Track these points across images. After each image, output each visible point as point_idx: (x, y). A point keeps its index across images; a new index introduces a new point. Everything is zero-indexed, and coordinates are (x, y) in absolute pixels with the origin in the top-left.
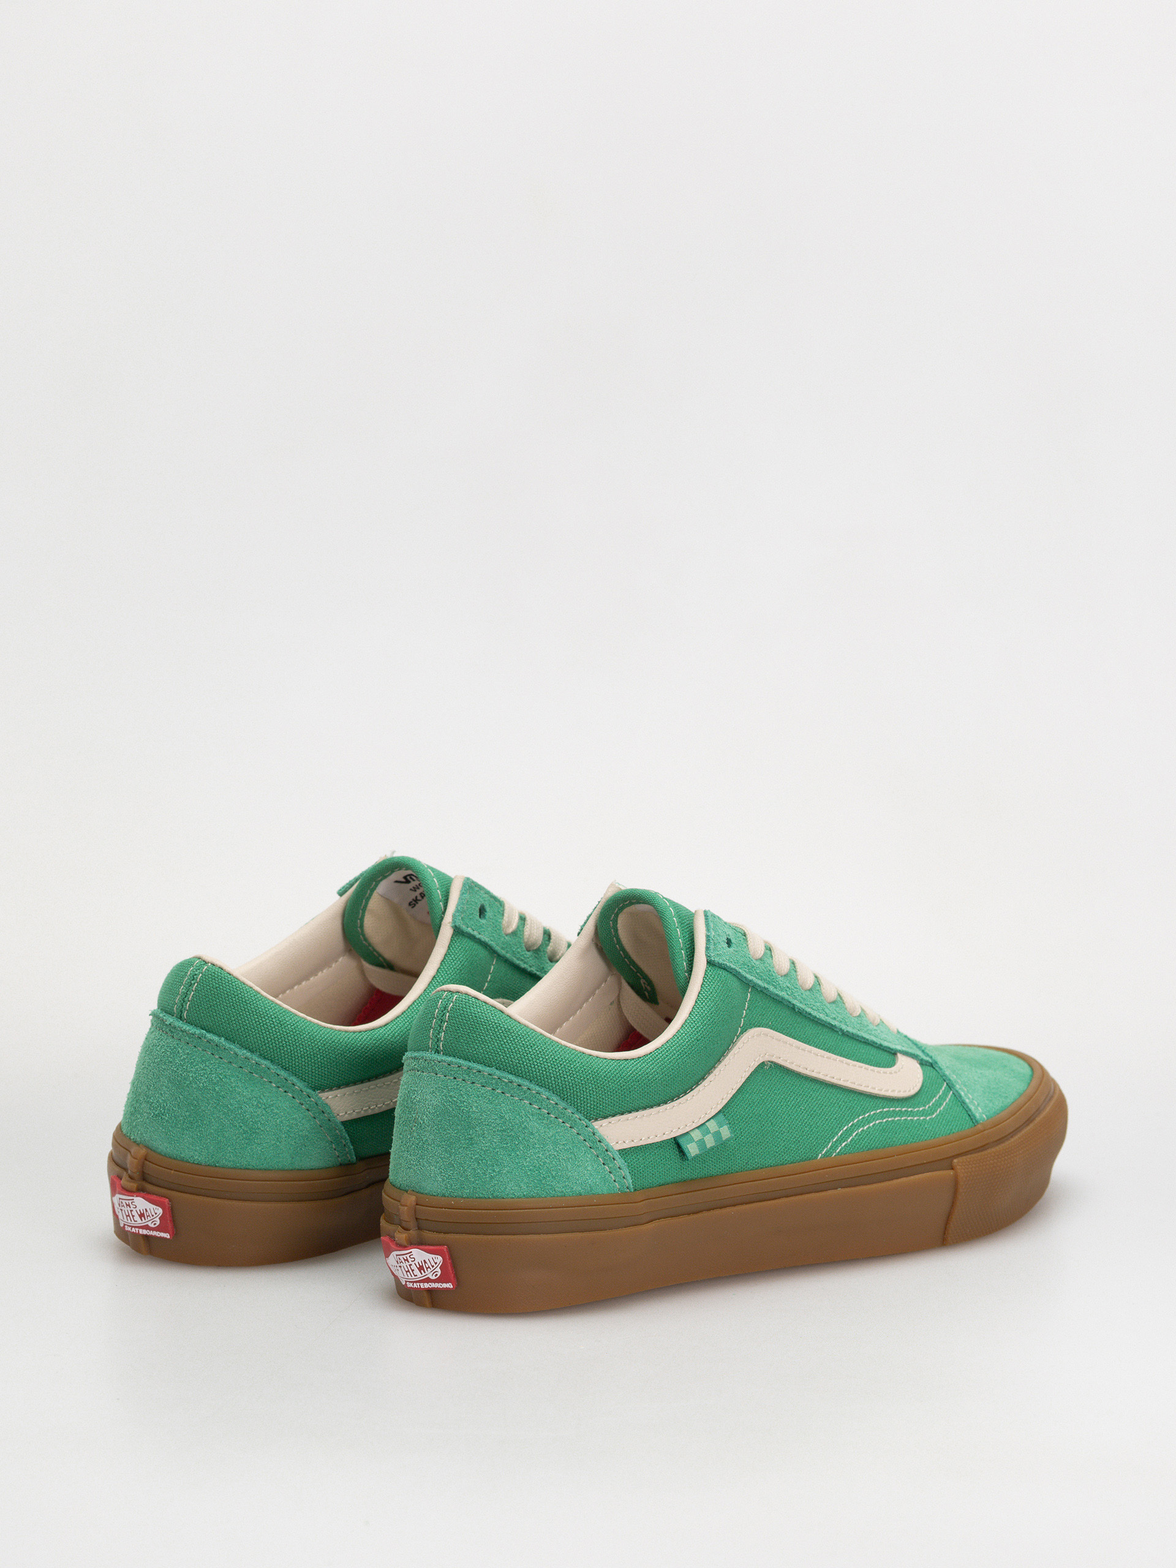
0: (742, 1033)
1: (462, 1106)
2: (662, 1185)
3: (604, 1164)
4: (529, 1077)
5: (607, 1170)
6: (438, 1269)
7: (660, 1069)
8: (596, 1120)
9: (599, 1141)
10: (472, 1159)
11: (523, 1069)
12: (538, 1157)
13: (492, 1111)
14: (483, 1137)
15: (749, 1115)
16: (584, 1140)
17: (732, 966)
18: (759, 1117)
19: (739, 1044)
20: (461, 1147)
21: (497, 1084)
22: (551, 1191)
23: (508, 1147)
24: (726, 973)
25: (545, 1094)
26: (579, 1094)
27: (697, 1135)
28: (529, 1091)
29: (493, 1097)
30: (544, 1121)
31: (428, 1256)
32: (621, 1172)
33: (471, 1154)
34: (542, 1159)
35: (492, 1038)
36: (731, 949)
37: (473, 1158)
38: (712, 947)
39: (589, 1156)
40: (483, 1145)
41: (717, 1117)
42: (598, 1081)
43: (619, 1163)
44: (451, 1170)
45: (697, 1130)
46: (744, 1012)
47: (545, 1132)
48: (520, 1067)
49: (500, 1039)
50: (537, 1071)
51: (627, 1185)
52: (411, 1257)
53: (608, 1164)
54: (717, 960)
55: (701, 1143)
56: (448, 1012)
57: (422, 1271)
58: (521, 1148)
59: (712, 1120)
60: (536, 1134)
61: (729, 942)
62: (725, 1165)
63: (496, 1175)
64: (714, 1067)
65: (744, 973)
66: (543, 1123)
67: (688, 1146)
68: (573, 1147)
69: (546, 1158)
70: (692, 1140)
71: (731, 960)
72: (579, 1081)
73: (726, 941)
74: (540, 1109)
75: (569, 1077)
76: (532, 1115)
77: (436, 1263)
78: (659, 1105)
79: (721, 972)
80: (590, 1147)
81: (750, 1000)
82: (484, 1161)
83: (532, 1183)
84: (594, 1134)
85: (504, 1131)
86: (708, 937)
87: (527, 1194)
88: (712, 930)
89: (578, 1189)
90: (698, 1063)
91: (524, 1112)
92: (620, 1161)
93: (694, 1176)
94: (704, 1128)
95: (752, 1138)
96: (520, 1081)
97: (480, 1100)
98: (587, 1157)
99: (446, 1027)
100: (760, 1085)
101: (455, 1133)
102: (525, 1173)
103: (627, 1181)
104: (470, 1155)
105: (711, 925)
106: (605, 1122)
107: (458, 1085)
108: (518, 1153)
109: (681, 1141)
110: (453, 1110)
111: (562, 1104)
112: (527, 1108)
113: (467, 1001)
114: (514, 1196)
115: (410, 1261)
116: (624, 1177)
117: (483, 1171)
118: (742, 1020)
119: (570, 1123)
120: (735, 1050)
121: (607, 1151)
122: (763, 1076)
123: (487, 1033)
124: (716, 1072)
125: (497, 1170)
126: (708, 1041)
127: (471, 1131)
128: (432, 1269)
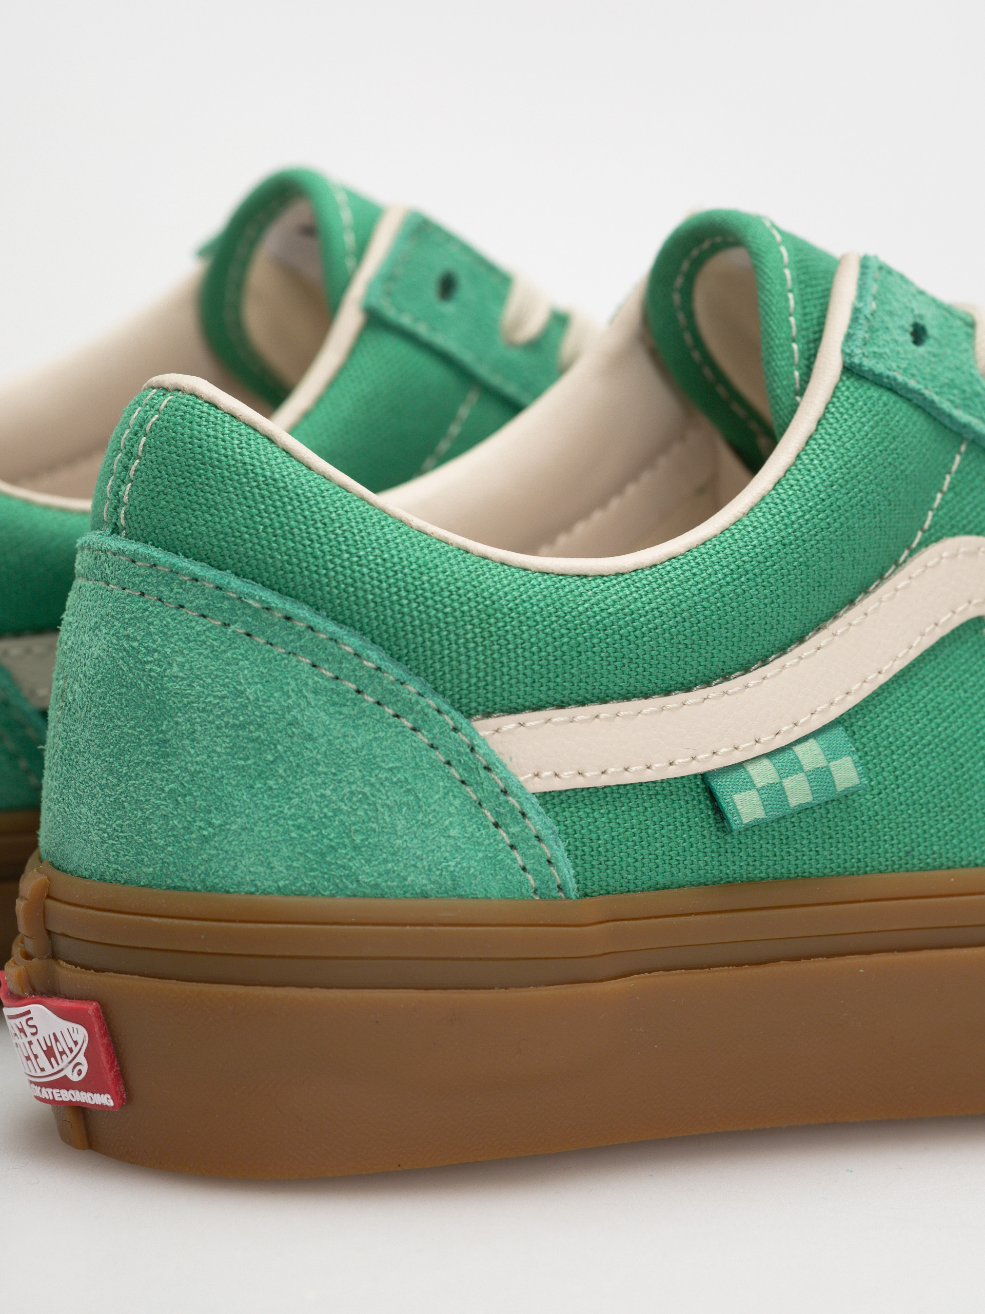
0: (925, 543)
1: (147, 662)
2: (665, 888)
3: (496, 825)
4: (312, 599)
5: (502, 840)
6: (81, 1058)
7: (669, 605)
8: (488, 715)
9: (487, 768)
10: (163, 790)
11: (298, 579)
12: (322, 796)
13: (217, 676)
14: (193, 740)
15: (922, 738)
16: (449, 763)
17: (912, 384)
18: (950, 745)
19: (914, 567)
20: (143, 761)
21: (232, 610)
22: (348, 883)
23: (249, 767)
24: (894, 398)
25: (351, 642)
26: (437, 647)
27: (762, 774)
28: (309, 634)
29: (222, 643)
30: (345, 710)
31: (62, 1026)
32: (541, 849)
33: (162, 780)
34: (331, 801)
35: (230, 500)
36: (921, 350)
37: (167, 789)
38: (861, 334)
39: (457, 802)
40: (189, 759)
41: (828, 736)
42: (492, 621)
43: (535, 824)
44: (119, 817)
45: (766, 762)
46: (939, 496)
47: (345, 736)
48: (292, 572)
49: (251, 503)
50: (334, 583)
51: (559, 881)
52: (30, 1023)
53: (507, 826)
54: (868, 363)
55: (775, 793)
56: (145, 435)
57: (53, 1060)
58: (281, 771)
59: (812, 743)
60: (321, 740)
61: (919, 334)
62: (845, 853)
63: (215, 835)
64: (833, 615)
65: (946, 406)
66: (341, 713)
67: (737, 797)
68: (415, 777)
69: (342, 800)
70: (749, 784)
71: (914, 371)
72: (440, 615)
73: (911, 329)
74: (337, 678)
75: (414, 605)
76: (315, 692)
77: (76, 1043)
78: (667, 692)
79: (874, 392)
80: (463, 782)
81: (959, 471)
82: (188, 798)
83: (302, 859)
84: (472, 750)
85: (243, 726)
86: (856, 311)
87: (285, 886)
88: (869, 298)
89: (418, 880)
90: (780, 601)
91: (293, 683)
92: (539, 821)
93: (759, 872)
94: (787, 755)
95: (926, 793)
96: (289, 607)
97: (191, 650)
98: (451, 804)
99: (136, 471)
100: (965, 671)
101: (131, 728)
102: (284, 833)
103: (558, 871)
104: (158, 782)
105: (874, 288)
106: (508, 723)
107: (145, 610)
108: (271, 783)
109: (720, 786)
110: (130, 670)
111: (393, 671)
112: (304, 676)
113: (189, 409)
114: (253, 889)
115: (28, 1034)
116: (549, 862)
117: (186, 824)
118: (930, 514)
119: (411, 717)
120: (898, 580)
121: (505, 792)
122: (976, 652)
123: (221, 486)
124: (837, 626)
125: (217, 823)
126: (814, 551)
127: (166, 723)
128: (71, 1056)
